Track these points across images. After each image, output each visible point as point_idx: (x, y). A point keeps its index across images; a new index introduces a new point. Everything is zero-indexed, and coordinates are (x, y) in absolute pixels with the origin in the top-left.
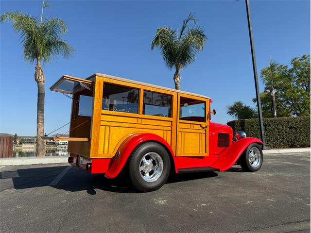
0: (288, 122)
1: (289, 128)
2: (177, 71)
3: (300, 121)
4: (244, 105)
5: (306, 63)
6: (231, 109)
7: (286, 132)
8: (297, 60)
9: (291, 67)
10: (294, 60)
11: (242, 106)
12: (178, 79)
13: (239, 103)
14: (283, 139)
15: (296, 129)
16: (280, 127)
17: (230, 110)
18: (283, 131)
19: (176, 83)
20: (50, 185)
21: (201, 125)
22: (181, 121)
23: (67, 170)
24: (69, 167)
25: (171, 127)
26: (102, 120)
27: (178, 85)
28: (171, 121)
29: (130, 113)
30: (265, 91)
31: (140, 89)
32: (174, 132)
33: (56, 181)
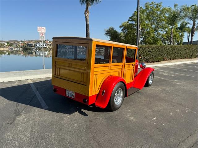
0: (148, 48)
1: (148, 52)
2: (87, 8)
3: (154, 48)
4: (115, 29)
5: (153, 7)
6: (107, 31)
7: (146, 54)
8: (148, 4)
9: (144, 8)
10: (146, 4)
12: (88, 14)
13: (112, 28)
14: (144, 57)
15: (151, 52)
16: (144, 51)
18: (145, 53)
19: (86, 17)
20: (44, 108)
21: (132, 64)
22: (126, 64)
23: (34, 89)
24: (32, 86)
25: (122, 69)
26: (94, 71)
27: (88, 19)
28: (122, 65)
29: (106, 63)
30: (128, 22)
31: (111, 47)
32: (123, 71)
33: (43, 103)
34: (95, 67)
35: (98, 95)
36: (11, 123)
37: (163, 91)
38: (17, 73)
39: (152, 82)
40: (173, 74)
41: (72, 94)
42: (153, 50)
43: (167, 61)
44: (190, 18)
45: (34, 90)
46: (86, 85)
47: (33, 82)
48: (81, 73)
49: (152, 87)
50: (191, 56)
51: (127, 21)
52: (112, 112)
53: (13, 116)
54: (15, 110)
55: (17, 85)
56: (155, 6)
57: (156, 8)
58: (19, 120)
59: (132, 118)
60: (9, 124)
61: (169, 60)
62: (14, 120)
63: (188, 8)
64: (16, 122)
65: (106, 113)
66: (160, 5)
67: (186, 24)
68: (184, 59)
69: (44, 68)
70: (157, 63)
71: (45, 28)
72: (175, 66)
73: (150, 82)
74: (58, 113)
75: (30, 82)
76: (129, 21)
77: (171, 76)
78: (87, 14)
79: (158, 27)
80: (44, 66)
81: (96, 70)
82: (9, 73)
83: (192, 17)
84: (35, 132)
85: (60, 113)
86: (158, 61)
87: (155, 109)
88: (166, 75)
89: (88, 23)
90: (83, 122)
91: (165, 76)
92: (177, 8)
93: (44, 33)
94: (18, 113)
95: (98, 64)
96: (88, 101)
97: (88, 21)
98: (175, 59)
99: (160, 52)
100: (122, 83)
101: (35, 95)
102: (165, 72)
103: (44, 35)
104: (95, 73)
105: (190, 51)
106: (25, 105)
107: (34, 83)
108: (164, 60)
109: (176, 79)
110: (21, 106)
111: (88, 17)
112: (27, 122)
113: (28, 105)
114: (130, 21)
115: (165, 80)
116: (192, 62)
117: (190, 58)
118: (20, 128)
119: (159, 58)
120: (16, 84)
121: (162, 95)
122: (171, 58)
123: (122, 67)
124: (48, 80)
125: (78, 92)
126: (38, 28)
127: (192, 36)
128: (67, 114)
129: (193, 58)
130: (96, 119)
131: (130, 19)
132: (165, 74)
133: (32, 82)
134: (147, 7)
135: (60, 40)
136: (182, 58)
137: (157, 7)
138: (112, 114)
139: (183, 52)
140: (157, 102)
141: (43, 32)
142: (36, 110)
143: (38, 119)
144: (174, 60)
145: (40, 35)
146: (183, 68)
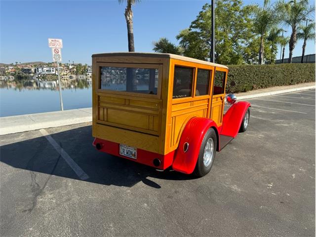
1: (229, 76)
2: (129, 6)
3: (237, 70)
4: (169, 42)
5: (228, 5)
6: (157, 45)
11: (167, 43)
12: (131, 16)
13: (165, 39)
15: (233, 77)
17: (155, 47)
19: (128, 21)
20: (82, 178)
21: (221, 97)
22: (214, 96)
23: (56, 145)
24: (50, 140)
25: (208, 105)
26: (173, 111)
27: (131, 24)
28: (209, 99)
29: (187, 97)
30: (190, 30)
31: (195, 68)
32: (209, 109)
33: (78, 170)
34: (173, 104)
35: (176, 151)
36: (30, 210)
37: (268, 138)
38: (18, 118)
39: (247, 124)
40: (274, 111)
41: (131, 153)
42: (236, 74)
43: (257, 91)
44: (288, 22)
45: (56, 148)
46: (158, 136)
47: (51, 133)
48: (149, 115)
49: (248, 133)
50: (292, 81)
51: (189, 28)
52: (199, 179)
53: (31, 196)
54: (31, 185)
55: (23, 140)
56: (232, 3)
57: (233, 6)
58: (43, 203)
59: (235, 187)
60: (27, 212)
61: (259, 88)
62: (34, 204)
63: (286, 6)
64: (38, 206)
65: (191, 181)
66: (239, 2)
67: (278, 32)
68: (281, 85)
69: (62, 109)
70: (243, 93)
71: (61, 41)
72: (271, 97)
73: (246, 124)
74: (109, 184)
75: (45, 133)
76: (192, 29)
77: (272, 114)
78: (129, 16)
79: (237, 36)
80: (62, 105)
81: (174, 108)
82: (4, 119)
83: (290, 20)
84: (77, 222)
85: (112, 185)
86: (245, 91)
87: (266, 169)
88: (263, 112)
89: (132, 31)
90: (156, 199)
91: (262, 115)
92: (268, 5)
93: (59, 50)
94: (38, 191)
95: (176, 98)
96: (162, 162)
97: (132, 27)
98: (269, 86)
99: (246, 75)
100: (213, 130)
101: (60, 156)
102: (259, 108)
103: (60, 53)
104: (173, 115)
105: (291, 74)
106: (48, 175)
107: (52, 136)
108: (252, 88)
109: (281, 118)
110: (41, 177)
111: (130, 21)
112: (58, 205)
113: (52, 174)
114: (193, 27)
115: (265, 121)
116: (295, 90)
117: (290, 84)
118: (48, 218)
119: (246, 85)
120: (20, 139)
121: (269, 145)
122: (263, 85)
123: (208, 102)
124: (75, 128)
125: (145, 149)
126: (50, 40)
127: (291, 49)
128: (125, 187)
129: (294, 84)
130: (176, 192)
131: (194, 25)
132: (261, 111)
133: (48, 134)
134: (220, 5)
135: (107, 59)
136: (278, 85)
137: (235, 4)
138: (199, 181)
139: (280, 75)
140: (264, 157)
141: (57, 47)
142: (70, 182)
143: (76, 198)
144: (267, 88)
145: (54, 53)
146: (285, 101)
